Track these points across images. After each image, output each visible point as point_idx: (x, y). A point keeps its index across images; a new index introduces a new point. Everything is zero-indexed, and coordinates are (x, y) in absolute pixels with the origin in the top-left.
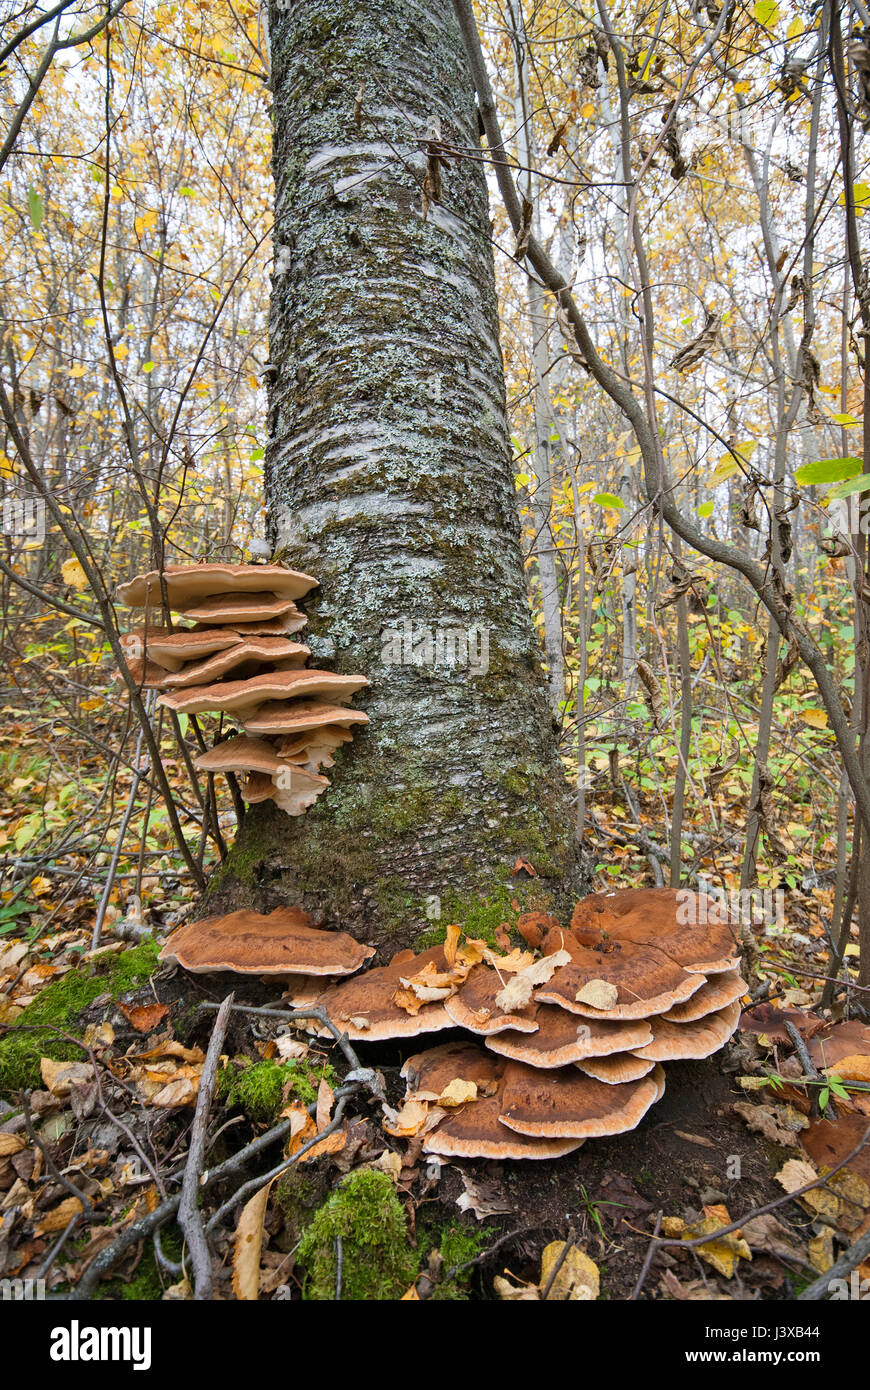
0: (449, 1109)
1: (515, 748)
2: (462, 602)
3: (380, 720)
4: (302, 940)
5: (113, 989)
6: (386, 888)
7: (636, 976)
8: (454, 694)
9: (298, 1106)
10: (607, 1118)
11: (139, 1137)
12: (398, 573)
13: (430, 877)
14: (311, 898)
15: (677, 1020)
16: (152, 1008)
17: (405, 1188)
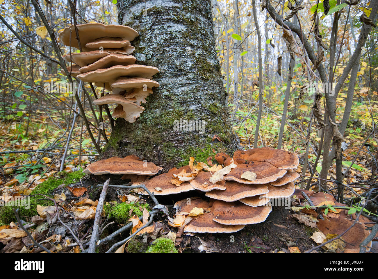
0: (193, 217)
1: (213, 97)
2: (194, 42)
3: (163, 85)
4: (136, 163)
5: (66, 183)
6: (166, 146)
7: (262, 170)
8: (191, 76)
9: (136, 217)
10: (254, 218)
11: (73, 230)
12: (169, 30)
13: (182, 142)
14: (139, 152)
15: (276, 185)
16: (81, 189)
17: (178, 244)
